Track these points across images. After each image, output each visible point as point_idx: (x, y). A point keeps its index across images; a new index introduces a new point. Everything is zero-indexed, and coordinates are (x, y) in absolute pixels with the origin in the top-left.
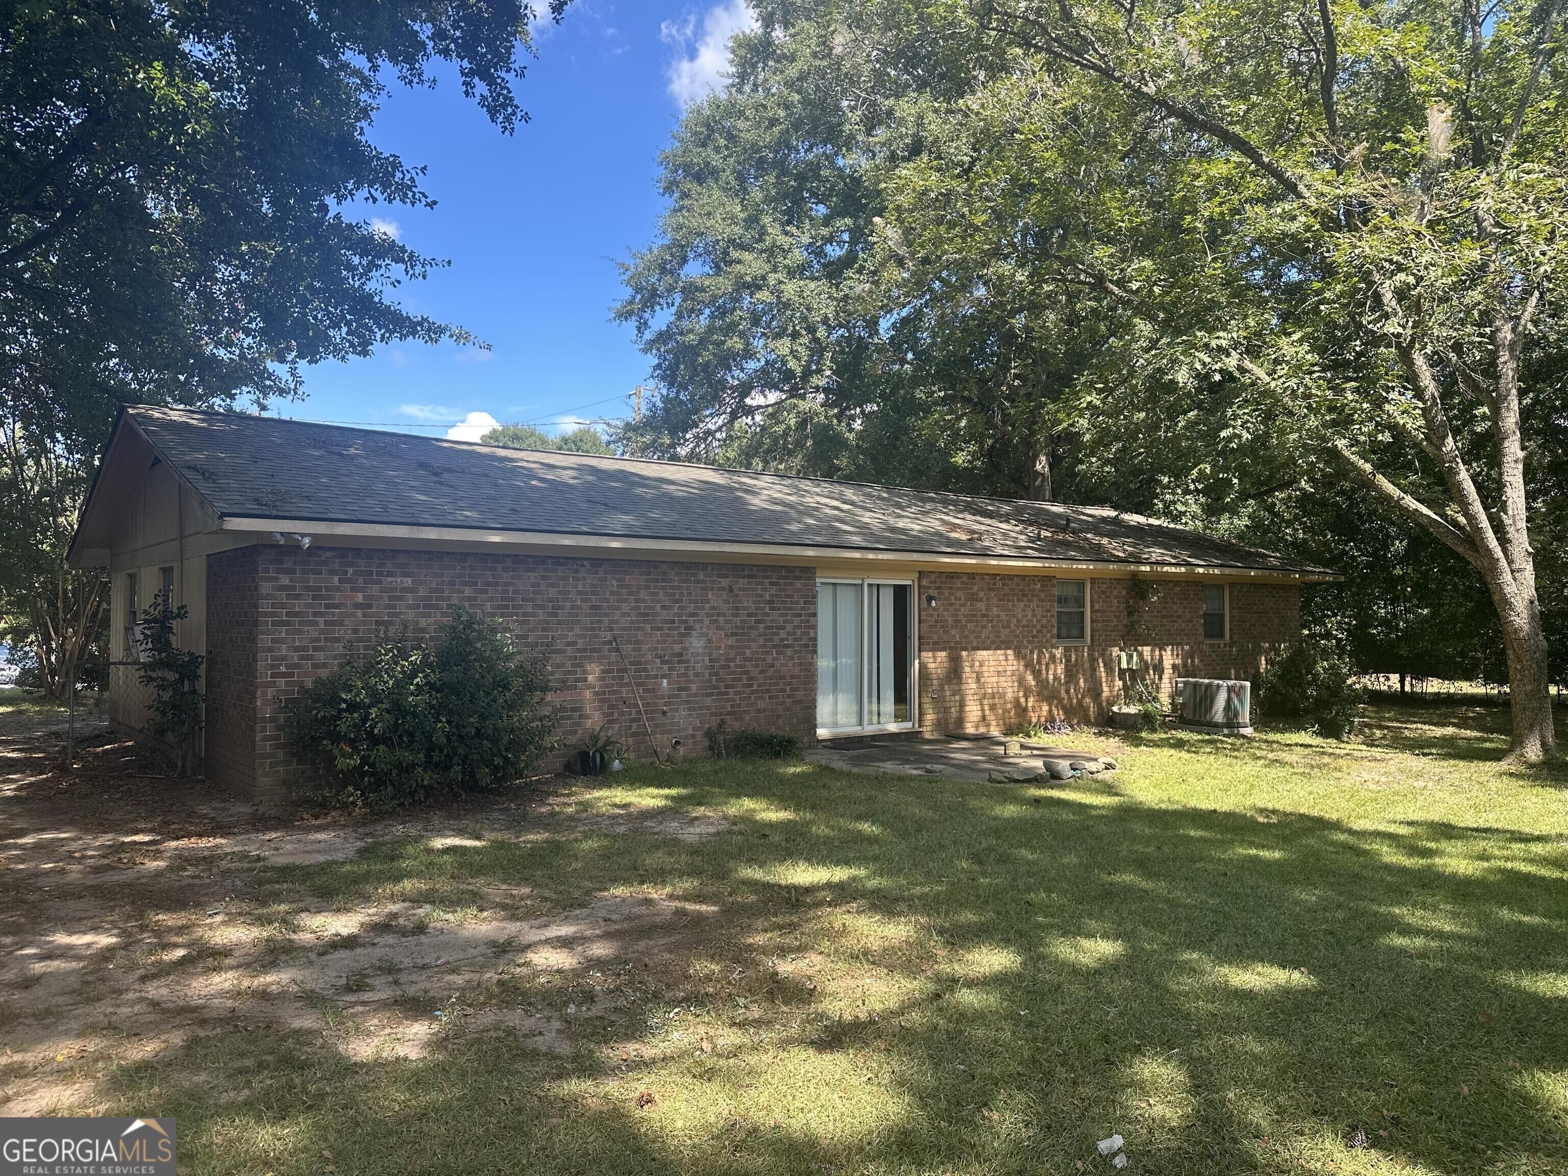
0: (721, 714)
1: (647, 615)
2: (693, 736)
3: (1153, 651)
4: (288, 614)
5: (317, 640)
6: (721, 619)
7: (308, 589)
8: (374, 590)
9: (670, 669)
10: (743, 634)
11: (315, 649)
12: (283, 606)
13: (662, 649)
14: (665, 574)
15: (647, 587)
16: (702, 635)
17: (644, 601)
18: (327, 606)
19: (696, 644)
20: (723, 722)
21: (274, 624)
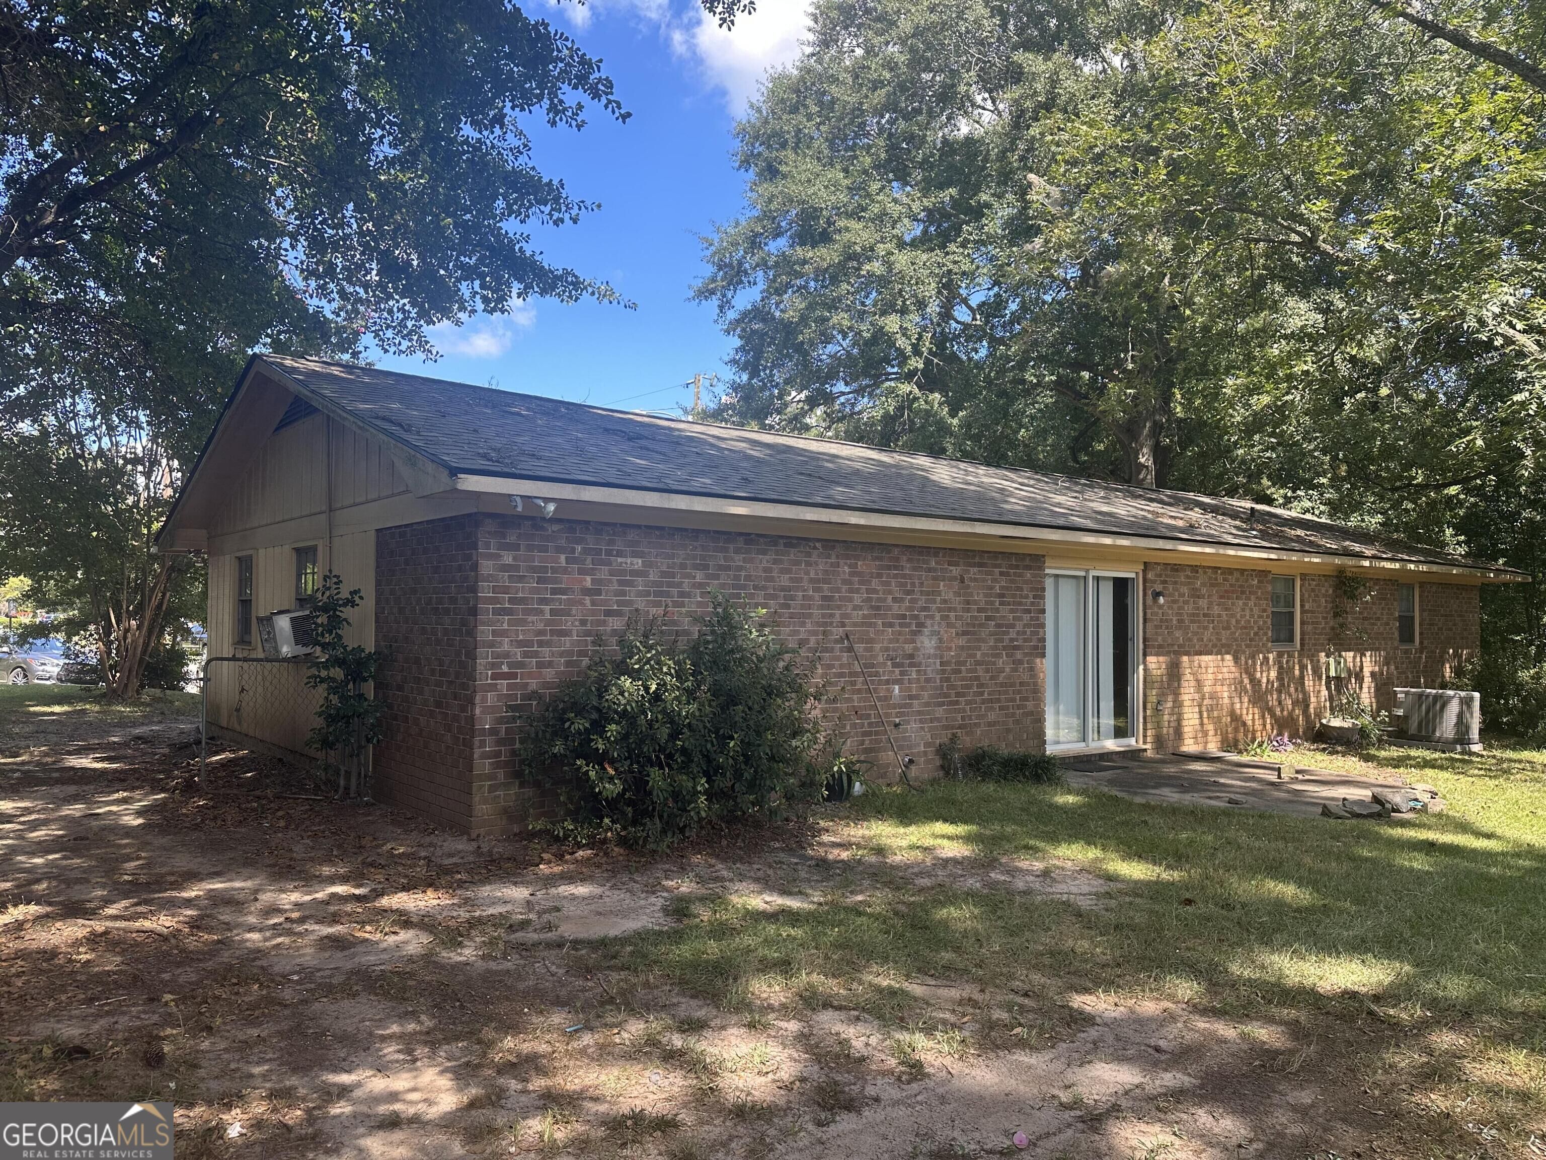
0: (953, 727)
1: (878, 608)
2: (925, 753)
3: (1354, 657)
4: (511, 601)
5: (541, 633)
6: (952, 614)
7: (534, 569)
8: (603, 573)
9: (902, 673)
10: (974, 633)
11: (541, 644)
12: (506, 590)
13: (894, 650)
14: (897, 559)
15: (879, 576)
16: (933, 633)
17: (875, 591)
18: (554, 591)
19: (927, 644)
20: (954, 735)
21: (497, 612)
